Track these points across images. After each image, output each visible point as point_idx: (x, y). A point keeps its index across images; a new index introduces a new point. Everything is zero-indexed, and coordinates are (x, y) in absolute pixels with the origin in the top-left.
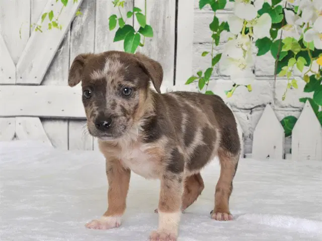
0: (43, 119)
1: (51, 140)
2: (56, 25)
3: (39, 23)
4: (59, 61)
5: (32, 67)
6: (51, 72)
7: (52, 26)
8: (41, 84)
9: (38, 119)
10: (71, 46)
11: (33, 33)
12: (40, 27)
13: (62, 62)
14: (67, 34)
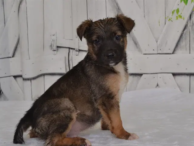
0: (174, 75)
1: (179, 87)
2: (181, 17)
3: (171, 16)
4: (184, 39)
5: (167, 43)
6: (179, 46)
7: (179, 18)
8: (173, 53)
9: (171, 75)
10: (191, 29)
11: (167, 23)
12: (171, 18)
13: (185, 39)
14: (187, 22)
